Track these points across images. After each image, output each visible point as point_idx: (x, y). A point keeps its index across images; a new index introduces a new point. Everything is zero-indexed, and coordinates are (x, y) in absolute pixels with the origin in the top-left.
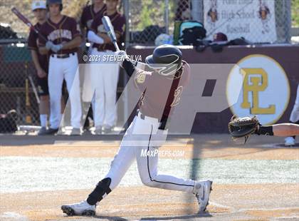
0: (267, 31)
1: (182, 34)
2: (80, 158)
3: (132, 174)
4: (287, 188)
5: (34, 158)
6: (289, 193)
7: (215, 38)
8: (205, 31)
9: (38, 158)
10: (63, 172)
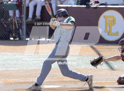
1: (80, 0)
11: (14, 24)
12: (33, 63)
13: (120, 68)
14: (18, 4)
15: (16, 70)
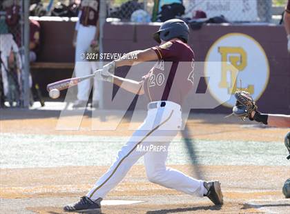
0: (247, 9)
2: (52, 136)
4: (264, 170)
6: (266, 176)
7: (195, 15)
8: (183, 8)
9: (9, 134)
10: (35, 149)
12: (58, 154)
13: (272, 164)
14: (11, 19)
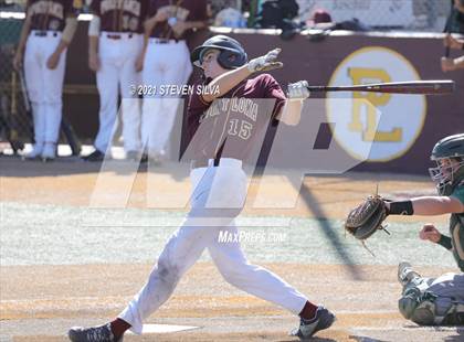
1: (260, 9)
3: (157, 240)
5: (11, 204)
8: (296, 7)
11: (13, 96)
15: (20, 267)
